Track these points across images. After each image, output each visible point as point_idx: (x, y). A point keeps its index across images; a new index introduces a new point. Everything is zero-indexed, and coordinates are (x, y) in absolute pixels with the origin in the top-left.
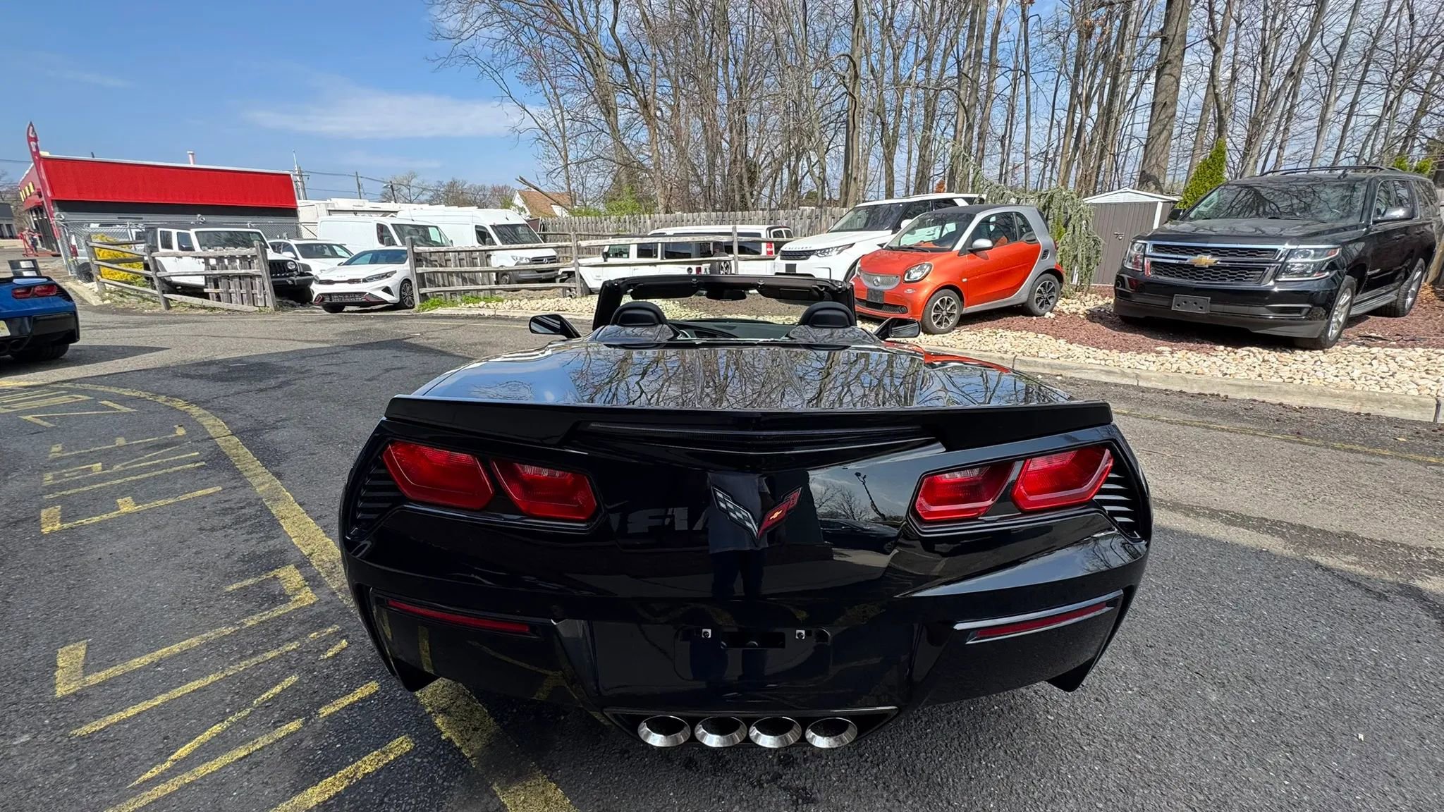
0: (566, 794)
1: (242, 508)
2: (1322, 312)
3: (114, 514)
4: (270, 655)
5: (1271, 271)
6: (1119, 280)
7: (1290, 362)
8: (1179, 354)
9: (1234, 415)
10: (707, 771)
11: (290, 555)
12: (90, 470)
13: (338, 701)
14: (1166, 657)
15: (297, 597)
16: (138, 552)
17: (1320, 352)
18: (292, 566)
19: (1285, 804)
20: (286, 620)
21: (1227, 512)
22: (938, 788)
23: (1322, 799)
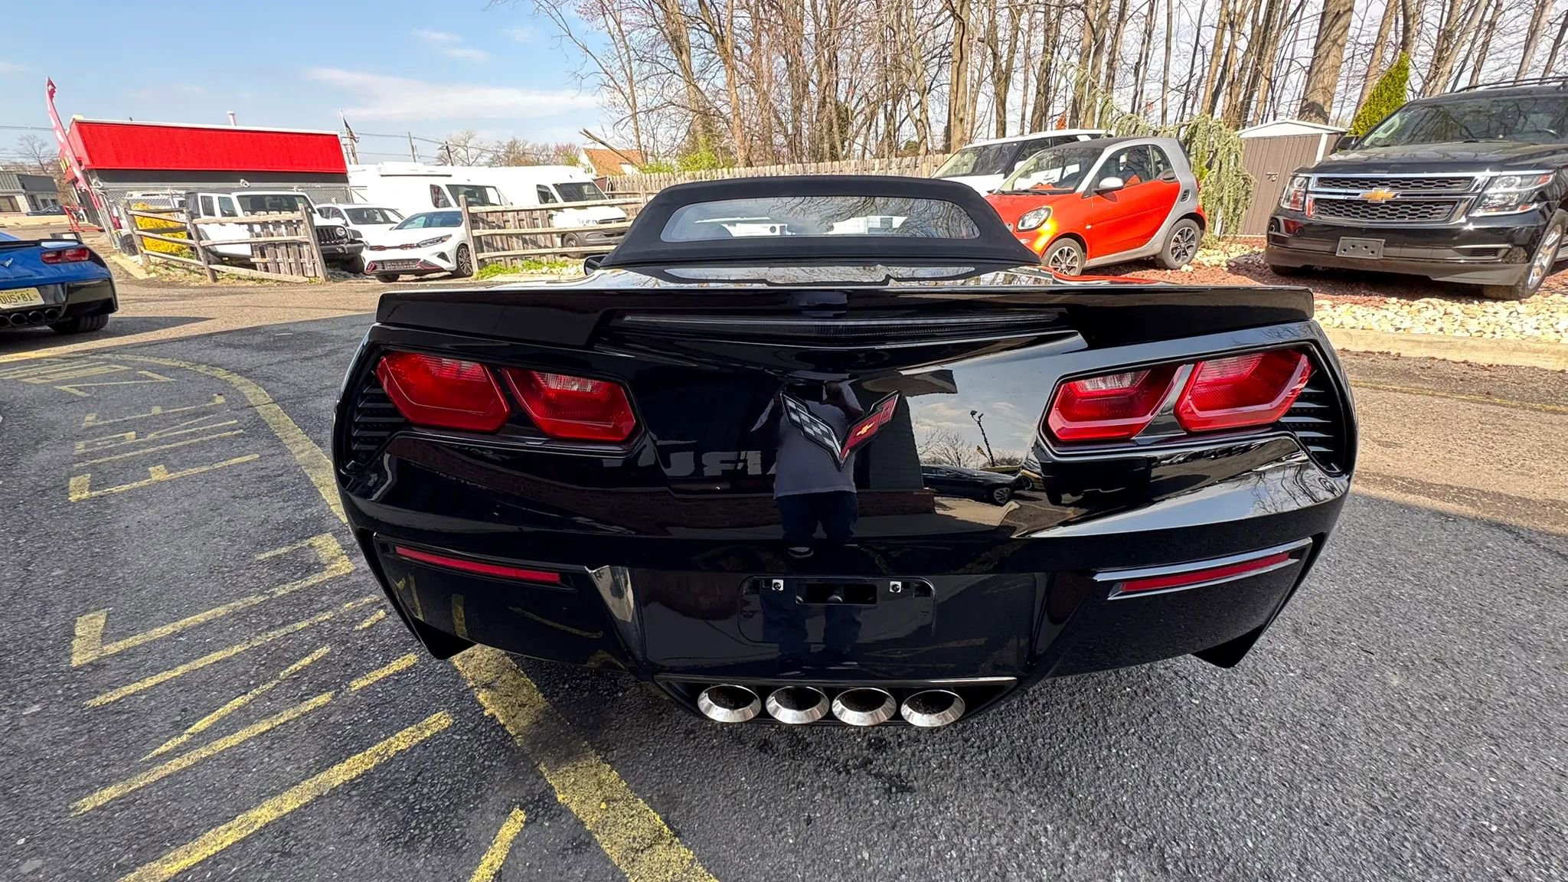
0: (622, 777)
1: (279, 475)
2: (1523, 253)
3: (144, 483)
4: (300, 626)
5: (1463, 206)
6: (1274, 222)
7: (1479, 314)
8: (1343, 308)
9: (1407, 374)
10: (785, 755)
11: (328, 523)
12: (123, 438)
13: (372, 674)
14: (1334, 636)
15: (333, 566)
16: (167, 520)
17: (1516, 303)
18: (329, 535)
19: (1491, 804)
20: (320, 589)
21: (1403, 479)
22: (1059, 779)
23: (1539, 799)
